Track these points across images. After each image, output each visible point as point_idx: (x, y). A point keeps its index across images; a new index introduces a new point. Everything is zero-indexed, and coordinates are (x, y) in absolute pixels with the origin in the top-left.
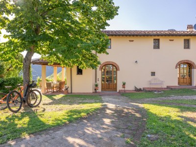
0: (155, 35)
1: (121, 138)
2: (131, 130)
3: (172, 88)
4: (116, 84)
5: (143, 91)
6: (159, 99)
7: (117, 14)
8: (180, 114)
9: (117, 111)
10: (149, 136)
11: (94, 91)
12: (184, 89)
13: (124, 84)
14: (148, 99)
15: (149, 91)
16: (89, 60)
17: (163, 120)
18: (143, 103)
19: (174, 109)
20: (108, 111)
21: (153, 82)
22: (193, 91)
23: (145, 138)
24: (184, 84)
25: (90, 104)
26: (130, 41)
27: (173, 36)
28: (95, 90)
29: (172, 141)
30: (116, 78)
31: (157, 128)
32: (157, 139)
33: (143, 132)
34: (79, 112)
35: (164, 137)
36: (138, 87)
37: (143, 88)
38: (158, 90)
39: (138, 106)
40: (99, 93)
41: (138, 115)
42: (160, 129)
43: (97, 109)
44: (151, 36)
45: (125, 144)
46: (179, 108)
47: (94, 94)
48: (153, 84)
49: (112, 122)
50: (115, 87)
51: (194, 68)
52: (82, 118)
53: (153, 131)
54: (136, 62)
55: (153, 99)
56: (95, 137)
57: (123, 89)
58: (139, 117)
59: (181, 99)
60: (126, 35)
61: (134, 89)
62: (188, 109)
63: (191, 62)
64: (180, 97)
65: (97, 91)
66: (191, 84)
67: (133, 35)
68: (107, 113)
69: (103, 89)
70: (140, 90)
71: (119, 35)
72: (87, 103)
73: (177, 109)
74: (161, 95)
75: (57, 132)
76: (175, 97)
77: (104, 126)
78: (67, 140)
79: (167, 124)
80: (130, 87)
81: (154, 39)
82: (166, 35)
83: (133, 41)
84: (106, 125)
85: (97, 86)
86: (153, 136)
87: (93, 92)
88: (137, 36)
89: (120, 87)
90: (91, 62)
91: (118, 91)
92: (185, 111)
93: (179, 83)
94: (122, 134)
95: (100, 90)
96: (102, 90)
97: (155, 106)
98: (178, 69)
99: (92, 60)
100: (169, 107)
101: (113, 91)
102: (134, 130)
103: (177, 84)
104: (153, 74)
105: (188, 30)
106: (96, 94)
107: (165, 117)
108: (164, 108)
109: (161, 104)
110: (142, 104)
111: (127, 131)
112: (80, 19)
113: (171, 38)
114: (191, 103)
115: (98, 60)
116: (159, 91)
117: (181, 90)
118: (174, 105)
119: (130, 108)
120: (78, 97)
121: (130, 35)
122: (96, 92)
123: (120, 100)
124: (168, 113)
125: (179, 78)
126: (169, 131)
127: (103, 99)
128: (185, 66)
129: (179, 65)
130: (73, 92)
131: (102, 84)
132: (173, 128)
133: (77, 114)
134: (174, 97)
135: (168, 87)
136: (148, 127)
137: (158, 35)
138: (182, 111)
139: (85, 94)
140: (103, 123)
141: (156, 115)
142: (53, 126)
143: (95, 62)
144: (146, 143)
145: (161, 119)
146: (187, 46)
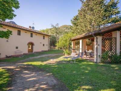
0: (19, 28)
5: (11, 57)
15: (16, 57)
24: (30, 52)
26: (3, 28)
51: (34, 45)
54: (7, 41)
66: (32, 52)
67: (6, 25)
81: (18, 30)
83: (5, 28)
88: (9, 26)
103: (27, 52)
104: (17, 48)
113: (26, 31)
116: (21, 56)
135: (24, 54)
146: (32, 36)
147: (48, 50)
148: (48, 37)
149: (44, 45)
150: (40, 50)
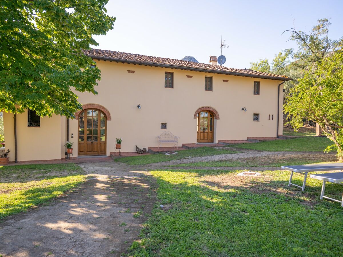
0: (167, 67)
1: (127, 214)
2: (138, 203)
3: (189, 146)
4: (105, 143)
5: (148, 152)
6: (172, 163)
7: (112, 28)
8: (198, 179)
9: (114, 183)
10: (162, 206)
11: (64, 156)
12: (204, 148)
13: (119, 143)
14: (156, 164)
15: (158, 152)
16: (61, 101)
17: (177, 188)
18: (151, 170)
19: (191, 174)
20: (99, 185)
21: (163, 139)
22: (215, 150)
23: (158, 209)
24: (204, 140)
25: (63, 178)
26: (129, 71)
27: (191, 70)
28: (66, 154)
29: (188, 208)
30: (105, 133)
31: (170, 197)
32: (172, 208)
33: (154, 203)
34: (49, 191)
35: (180, 204)
36: (141, 148)
37: (149, 149)
38: (171, 150)
39: (143, 174)
40: (74, 159)
41: (145, 185)
42: (174, 198)
43: (79, 184)
44: (162, 66)
45: (133, 218)
46: (196, 172)
47: (64, 162)
48: (163, 141)
49: (109, 198)
50: (103, 147)
51: (216, 119)
52: (58, 198)
53: (167, 200)
54: (139, 106)
55: (164, 164)
56: (89, 217)
57: (118, 151)
58: (147, 188)
59: (200, 160)
60: (123, 62)
61: (134, 150)
62: (207, 172)
63: (214, 109)
64: (198, 159)
65: (71, 156)
66: (212, 140)
67: (135, 63)
68: (97, 188)
69: (80, 152)
70: (144, 151)
71: (111, 60)
72: (56, 177)
73: (195, 174)
74: (175, 157)
75: (23, 221)
76: (193, 160)
77: (99, 204)
78: (46, 228)
79: (183, 191)
80: (128, 148)
81: (166, 73)
82: (182, 68)
83: (133, 72)
84: (101, 202)
85: (69, 146)
86: (166, 206)
87: (62, 159)
88: (140, 64)
89: (111, 148)
90: (64, 104)
91: (108, 154)
92: (203, 175)
93: (198, 140)
94: (126, 209)
95: (75, 154)
96: (79, 154)
97: (167, 172)
98: (197, 118)
99: (66, 101)
100: (185, 172)
101: (99, 154)
102: (142, 203)
103: (195, 142)
104: (164, 126)
105: (211, 63)
106: (68, 161)
107: (181, 184)
108: (179, 173)
109: (174, 169)
110: (148, 171)
111: (133, 205)
112: (40, 24)
113: (189, 73)
114: (211, 165)
115: (77, 103)
116: (171, 152)
117: (200, 150)
118: (191, 169)
119: (132, 178)
120: (35, 169)
121: (129, 63)
122: (67, 158)
123: (113, 169)
124: (183, 180)
125: (198, 133)
126: (185, 198)
127: (84, 169)
128: (206, 115)
129: (199, 113)
130: (19, 160)
131: (79, 144)
132: (189, 195)
133: (46, 193)
134: (191, 159)
135: (184, 146)
136: (159, 197)
137: (172, 67)
138: (200, 176)
139: (47, 163)
140: (96, 201)
141: (168, 182)
142: (10, 214)
143: (70, 105)
144: (159, 214)
145: (175, 187)
146: (209, 87)
147: (278, 136)
148: (277, 83)
149: (256, 117)
150: (242, 137)
